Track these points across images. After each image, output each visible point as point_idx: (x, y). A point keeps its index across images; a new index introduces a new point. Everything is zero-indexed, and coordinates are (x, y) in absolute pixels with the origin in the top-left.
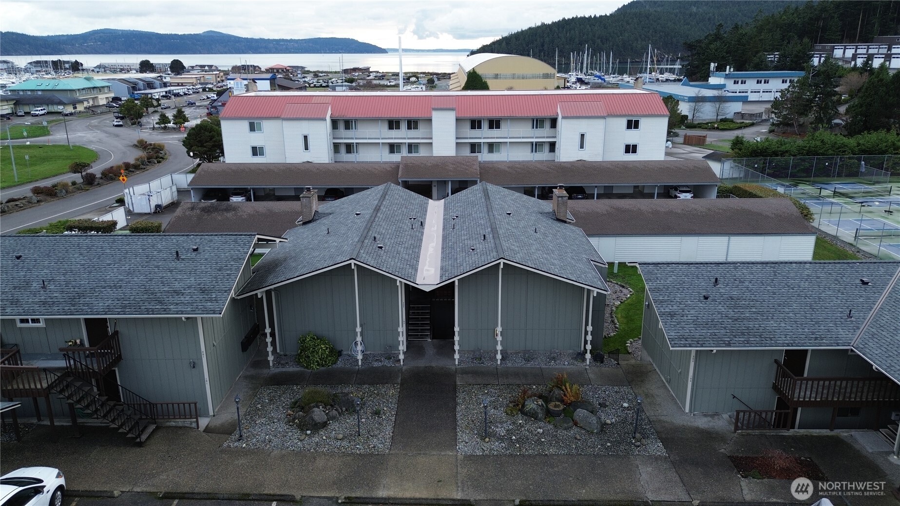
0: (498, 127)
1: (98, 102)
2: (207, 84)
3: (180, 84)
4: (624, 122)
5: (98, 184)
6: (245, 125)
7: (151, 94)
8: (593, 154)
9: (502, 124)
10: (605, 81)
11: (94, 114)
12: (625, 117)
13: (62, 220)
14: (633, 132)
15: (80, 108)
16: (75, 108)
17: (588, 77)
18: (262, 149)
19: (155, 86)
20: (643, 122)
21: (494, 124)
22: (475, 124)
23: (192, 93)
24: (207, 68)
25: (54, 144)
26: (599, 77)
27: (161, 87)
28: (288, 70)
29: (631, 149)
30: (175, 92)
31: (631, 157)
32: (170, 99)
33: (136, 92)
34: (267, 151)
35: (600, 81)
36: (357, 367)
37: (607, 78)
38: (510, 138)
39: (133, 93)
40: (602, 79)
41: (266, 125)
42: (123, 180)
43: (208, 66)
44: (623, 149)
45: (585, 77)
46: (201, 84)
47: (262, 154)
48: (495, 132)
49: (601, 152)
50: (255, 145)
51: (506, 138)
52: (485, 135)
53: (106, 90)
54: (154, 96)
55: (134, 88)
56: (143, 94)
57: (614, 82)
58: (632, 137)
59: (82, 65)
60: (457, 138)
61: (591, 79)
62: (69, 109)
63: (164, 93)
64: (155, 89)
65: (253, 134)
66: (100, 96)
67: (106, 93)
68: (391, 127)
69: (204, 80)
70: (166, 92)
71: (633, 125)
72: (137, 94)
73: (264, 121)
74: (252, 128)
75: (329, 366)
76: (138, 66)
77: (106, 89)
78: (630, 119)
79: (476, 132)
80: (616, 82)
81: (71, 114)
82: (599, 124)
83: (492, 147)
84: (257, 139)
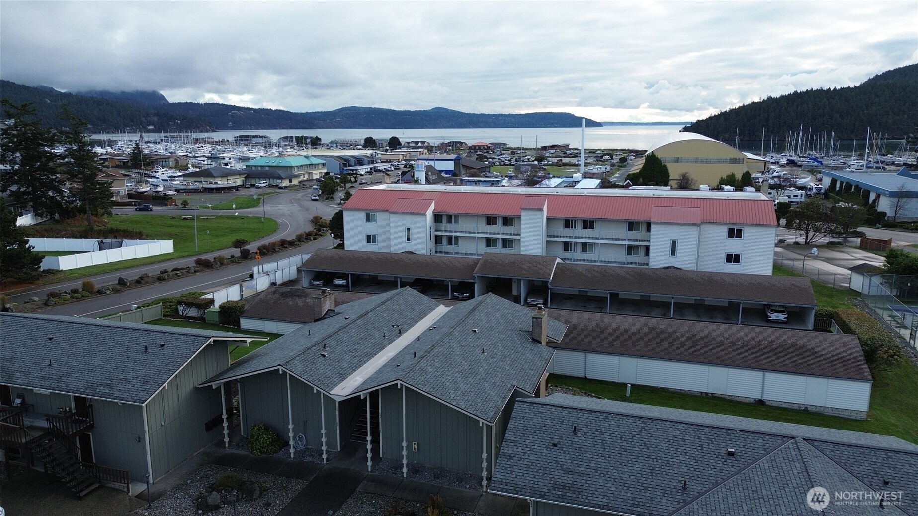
0: (592, 227)
1: (312, 176)
2: (410, 160)
3: (388, 160)
4: (724, 230)
5: (251, 258)
6: (363, 215)
7: (357, 170)
8: (685, 260)
9: (596, 225)
10: (822, 164)
11: (304, 188)
12: (725, 225)
13: (192, 292)
14: (735, 241)
15: (295, 182)
16: (290, 181)
17: (801, 159)
18: (374, 237)
19: (364, 162)
20: (747, 232)
21: (588, 224)
22: (568, 223)
23: (393, 169)
24: (420, 144)
25: (256, 215)
26: (815, 159)
27: (369, 164)
28: (489, 147)
29: (733, 258)
30: (379, 168)
31: (733, 268)
32: (371, 175)
33: (345, 168)
34: (378, 239)
35: (816, 163)
36: (290, 460)
37: (826, 161)
38: (602, 239)
39: (343, 169)
40: (818, 162)
41: (380, 216)
42: (258, 258)
43: (421, 142)
44: (724, 258)
45: (799, 159)
46: (405, 160)
47: (374, 241)
48: (588, 232)
49: (694, 259)
50: (369, 233)
51: (598, 238)
52: (578, 234)
53: (320, 167)
54: (359, 172)
55: (345, 165)
56: (351, 170)
57: (834, 165)
58: (734, 245)
59: (320, 140)
60: (548, 236)
61: (805, 161)
62: (286, 183)
63: (369, 169)
64: (363, 165)
65: (368, 224)
66: (314, 172)
67: (320, 169)
68: (488, 223)
69: (410, 156)
70: (371, 168)
71: (735, 233)
72: (346, 169)
73: (377, 213)
74: (368, 218)
75: (270, 454)
76: (363, 142)
77: (320, 165)
78: (732, 227)
79: (569, 231)
80: (835, 165)
81: (286, 188)
82: (693, 232)
83: (585, 247)
84: (371, 228)
